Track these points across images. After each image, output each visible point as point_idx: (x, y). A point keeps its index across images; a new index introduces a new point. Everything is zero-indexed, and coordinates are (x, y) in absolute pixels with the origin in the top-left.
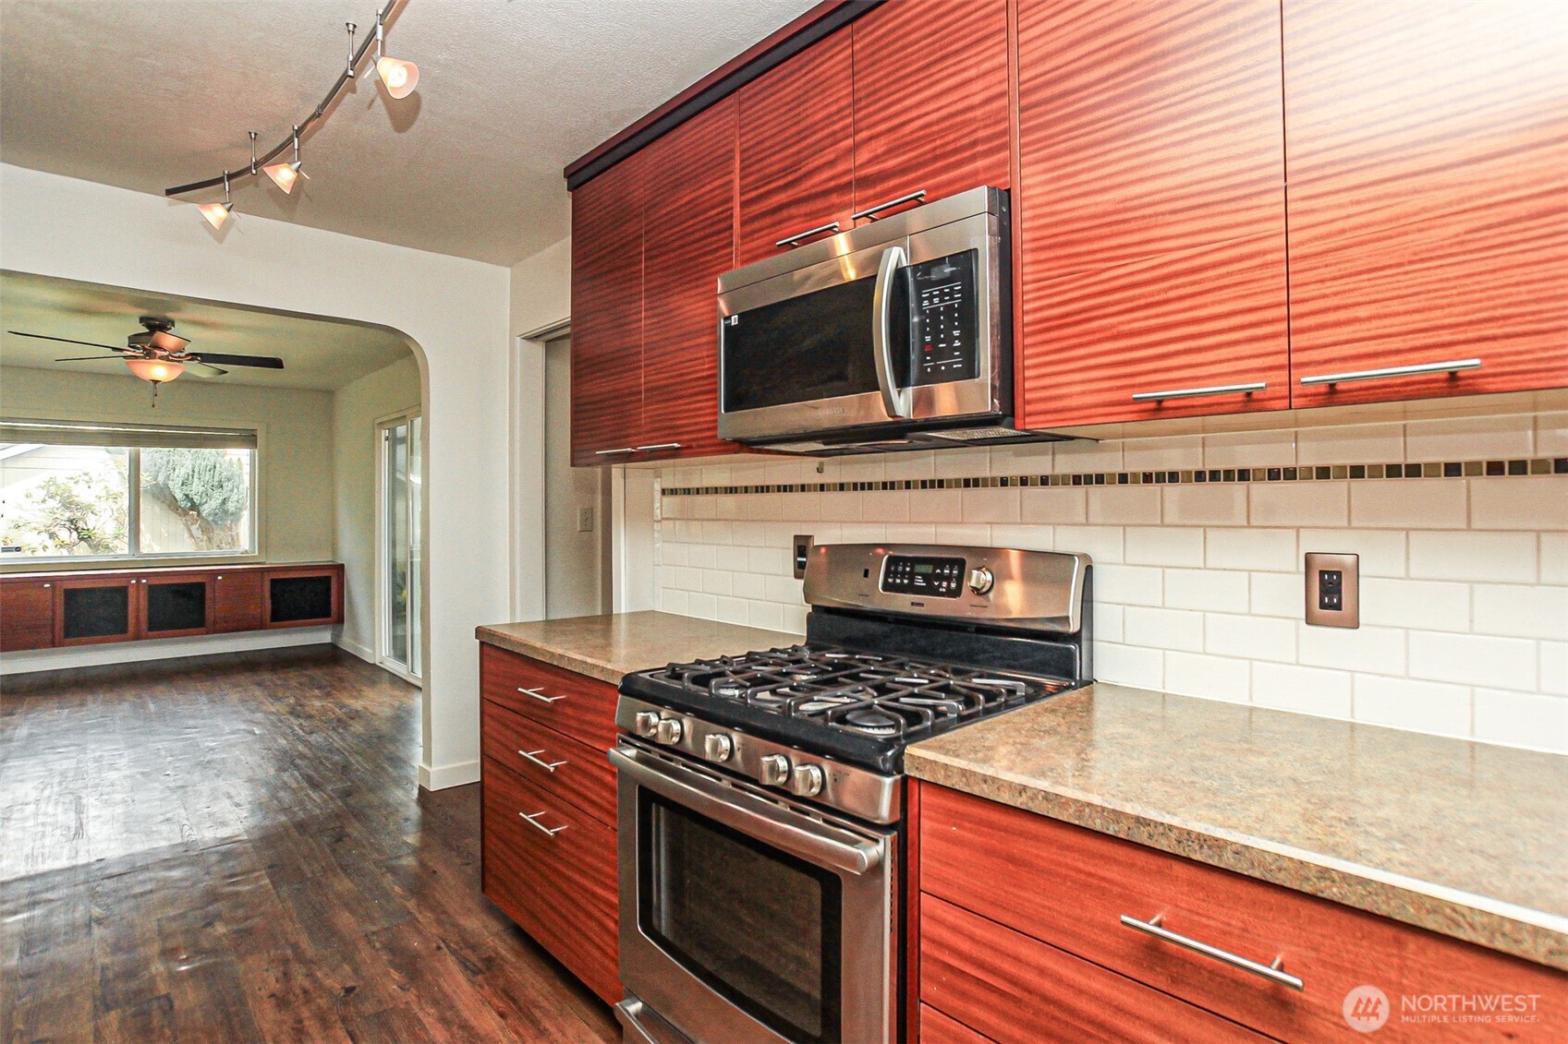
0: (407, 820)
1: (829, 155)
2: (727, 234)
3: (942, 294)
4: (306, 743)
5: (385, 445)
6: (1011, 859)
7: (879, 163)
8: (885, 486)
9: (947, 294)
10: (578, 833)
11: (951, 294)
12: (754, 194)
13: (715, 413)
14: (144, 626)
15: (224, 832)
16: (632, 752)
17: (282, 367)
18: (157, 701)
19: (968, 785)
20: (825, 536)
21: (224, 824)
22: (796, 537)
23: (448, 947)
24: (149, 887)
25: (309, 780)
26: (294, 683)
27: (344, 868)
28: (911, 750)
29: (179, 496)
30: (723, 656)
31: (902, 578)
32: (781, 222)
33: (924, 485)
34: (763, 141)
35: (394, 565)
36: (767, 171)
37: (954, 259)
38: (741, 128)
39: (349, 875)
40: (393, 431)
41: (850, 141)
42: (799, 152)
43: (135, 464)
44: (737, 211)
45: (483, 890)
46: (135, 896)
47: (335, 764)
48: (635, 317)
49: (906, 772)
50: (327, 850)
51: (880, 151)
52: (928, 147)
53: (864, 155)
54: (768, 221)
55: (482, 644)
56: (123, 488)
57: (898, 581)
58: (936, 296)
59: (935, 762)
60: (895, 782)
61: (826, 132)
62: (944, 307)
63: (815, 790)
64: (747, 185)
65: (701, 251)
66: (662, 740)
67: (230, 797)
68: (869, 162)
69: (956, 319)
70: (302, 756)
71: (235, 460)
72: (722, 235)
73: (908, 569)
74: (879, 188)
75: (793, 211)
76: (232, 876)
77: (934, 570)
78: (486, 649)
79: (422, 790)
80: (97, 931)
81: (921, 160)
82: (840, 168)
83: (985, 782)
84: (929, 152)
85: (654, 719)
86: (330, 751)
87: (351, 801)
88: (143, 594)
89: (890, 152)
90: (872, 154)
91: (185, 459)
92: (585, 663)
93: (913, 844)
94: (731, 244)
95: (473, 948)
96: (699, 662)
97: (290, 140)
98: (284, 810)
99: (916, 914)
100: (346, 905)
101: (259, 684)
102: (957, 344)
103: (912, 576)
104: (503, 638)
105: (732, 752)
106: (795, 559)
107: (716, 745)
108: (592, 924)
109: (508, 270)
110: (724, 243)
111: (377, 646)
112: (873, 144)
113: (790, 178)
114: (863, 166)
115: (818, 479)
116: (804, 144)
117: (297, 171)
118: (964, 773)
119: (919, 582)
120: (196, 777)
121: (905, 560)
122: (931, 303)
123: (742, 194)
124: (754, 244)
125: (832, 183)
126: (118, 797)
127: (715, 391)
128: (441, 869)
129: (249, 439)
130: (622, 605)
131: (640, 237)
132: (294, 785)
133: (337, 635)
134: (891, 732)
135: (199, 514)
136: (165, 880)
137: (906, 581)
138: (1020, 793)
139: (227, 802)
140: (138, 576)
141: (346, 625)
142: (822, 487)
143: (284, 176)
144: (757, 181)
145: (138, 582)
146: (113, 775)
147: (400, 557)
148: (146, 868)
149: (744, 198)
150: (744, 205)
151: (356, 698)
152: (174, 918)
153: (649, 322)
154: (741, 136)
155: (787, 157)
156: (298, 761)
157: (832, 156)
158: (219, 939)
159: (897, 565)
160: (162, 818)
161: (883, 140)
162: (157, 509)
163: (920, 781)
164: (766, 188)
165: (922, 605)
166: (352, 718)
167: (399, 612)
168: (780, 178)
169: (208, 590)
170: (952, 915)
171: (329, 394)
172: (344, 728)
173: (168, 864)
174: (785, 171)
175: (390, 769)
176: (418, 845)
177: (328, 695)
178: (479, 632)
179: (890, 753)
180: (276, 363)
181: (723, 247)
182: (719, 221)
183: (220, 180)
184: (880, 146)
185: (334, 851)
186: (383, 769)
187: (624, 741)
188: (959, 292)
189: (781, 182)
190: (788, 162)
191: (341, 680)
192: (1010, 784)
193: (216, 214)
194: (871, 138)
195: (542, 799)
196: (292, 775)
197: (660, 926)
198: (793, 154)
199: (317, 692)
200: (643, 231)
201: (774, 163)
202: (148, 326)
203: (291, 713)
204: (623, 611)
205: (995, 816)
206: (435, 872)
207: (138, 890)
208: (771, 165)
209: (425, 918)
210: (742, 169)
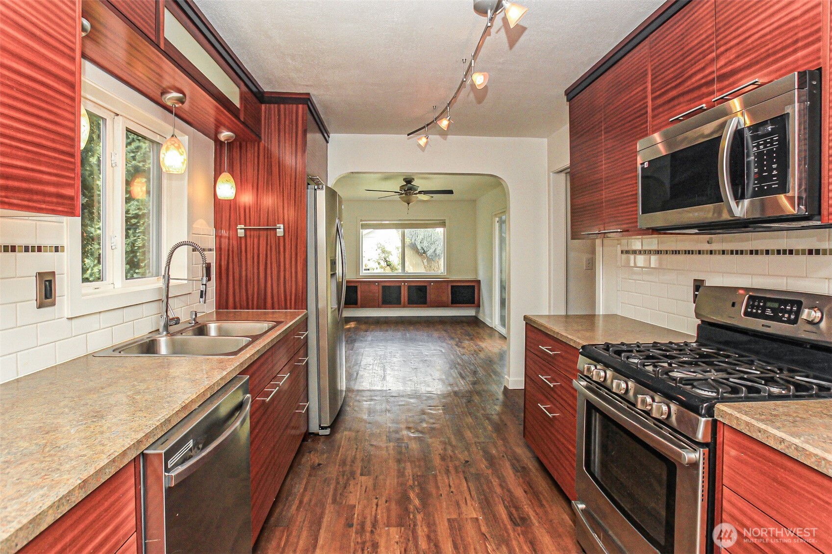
0: (497, 399)
1: (701, 65)
2: (645, 116)
3: (765, 143)
4: (462, 360)
5: (497, 225)
6: (775, 480)
7: (731, 65)
8: (751, 252)
9: (768, 143)
10: (563, 418)
11: (771, 143)
12: (658, 93)
13: (637, 214)
14: (406, 303)
15: (429, 389)
16: (584, 383)
17: (453, 193)
18: (411, 333)
19: (749, 431)
20: (713, 281)
21: (429, 386)
22: (695, 280)
23: (507, 457)
24: (403, 403)
25: (461, 374)
26: (459, 332)
27: (470, 414)
28: (719, 406)
29: (419, 248)
30: (638, 342)
31: (757, 309)
32: (674, 106)
33: (779, 252)
34: (663, 62)
35: (501, 281)
36: (667, 79)
37: (773, 121)
38: (651, 56)
39: (471, 417)
40: (501, 218)
41: (714, 54)
42: (683, 66)
43: (403, 236)
44: (650, 103)
45: (524, 436)
46: (399, 405)
47: (471, 370)
48: (599, 164)
49: (715, 417)
50: (464, 405)
51: (732, 57)
52: (763, 50)
53: (722, 62)
54: (666, 107)
55: (526, 323)
56: (400, 244)
57: (754, 311)
58: (761, 144)
59: (731, 415)
60: (707, 422)
61: (699, 51)
62: (767, 150)
63: (664, 417)
64: (655, 88)
65: (633, 126)
66: (595, 378)
67: (431, 376)
68: (725, 65)
69: (775, 158)
70: (459, 364)
71: (439, 232)
72: (642, 118)
73: (761, 304)
74: (731, 80)
75: (681, 99)
76: (430, 406)
77: (780, 306)
78: (528, 325)
79: (505, 388)
80: (388, 415)
81: (758, 58)
82: (707, 72)
83: (760, 432)
84: (764, 52)
85: (593, 368)
86: (470, 364)
87: (476, 386)
88: (406, 288)
89: (738, 57)
90: (727, 60)
91: (421, 232)
92: (568, 338)
93: (719, 457)
94: (647, 122)
95: (518, 461)
96: (623, 344)
97: (446, 108)
98: (451, 385)
99: (720, 496)
100: (469, 428)
101: (445, 331)
102: (775, 172)
103: (764, 309)
104: (534, 322)
105: (627, 390)
106: (694, 293)
107: (618, 386)
108: (567, 463)
109: (545, 140)
110: (643, 121)
111: (493, 318)
112: (728, 54)
113: (678, 81)
114: (721, 67)
115: (707, 247)
116: (686, 61)
117: (449, 120)
118: (747, 424)
119: (769, 312)
120: (421, 365)
121: (760, 299)
122: (758, 148)
123: (652, 94)
124: (659, 121)
125: (703, 81)
126: (396, 368)
127: (636, 202)
128: (509, 423)
129: (442, 224)
130: (601, 310)
131: (601, 122)
132: (455, 375)
133: (478, 312)
134: (714, 394)
135: (427, 256)
136: (408, 402)
137: (759, 311)
138: (780, 442)
139: (430, 377)
140: (404, 282)
141: (481, 308)
142: (711, 252)
143: (444, 123)
144: (661, 85)
145: (404, 284)
146: (395, 360)
147: (504, 278)
148: (403, 396)
149: (654, 95)
150: (653, 99)
151: (482, 342)
152: (410, 417)
153: (606, 166)
154: (651, 61)
155: (677, 70)
156: (457, 366)
157: (703, 65)
158: (424, 428)
159: (754, 302)
160: (409, 379)
161: (733, 51)
162: (412, 252)
163: (724, 423)
164: (666, 89)
165: (769, 327)
166: (480, 351)
167: (503, 303)
168: (673, 82)
169: (428, 287)
170: (741, 503)
171: (474, 201)
172: (477, 355)
173: (410, 396)
174: (676, 77)
175: (494, 376)
176: (500, 411)
177: (472, 339)
178: (525, 318)
179: (705, 405)
180: (451, 192)
181: (642, 124)
182: (641, 110)
183: (424, 127)
184: (732, 55)
185: (467, 406)
186: (491, 376)
187: (581, 377)
188: (776, 140)
189: (673, 84)
190: (678, 71)
191: (478, 333)
192: (775, 436)
193: (423, 141)
194: (726, 50)
195: (550, 401)
196: (454, 371)
197: (595, 470)
198: (680, 68)
199: (467, 337)
200: (603, 118)
201: (670, 73)
202: (406, 182)
203: (457, 345)
204: (601, 313)
205: (767, 453)
206: (506, 424)
207: (400, 403)
208: (669, 74)
209: (500, 443)
210: (652, 80)
